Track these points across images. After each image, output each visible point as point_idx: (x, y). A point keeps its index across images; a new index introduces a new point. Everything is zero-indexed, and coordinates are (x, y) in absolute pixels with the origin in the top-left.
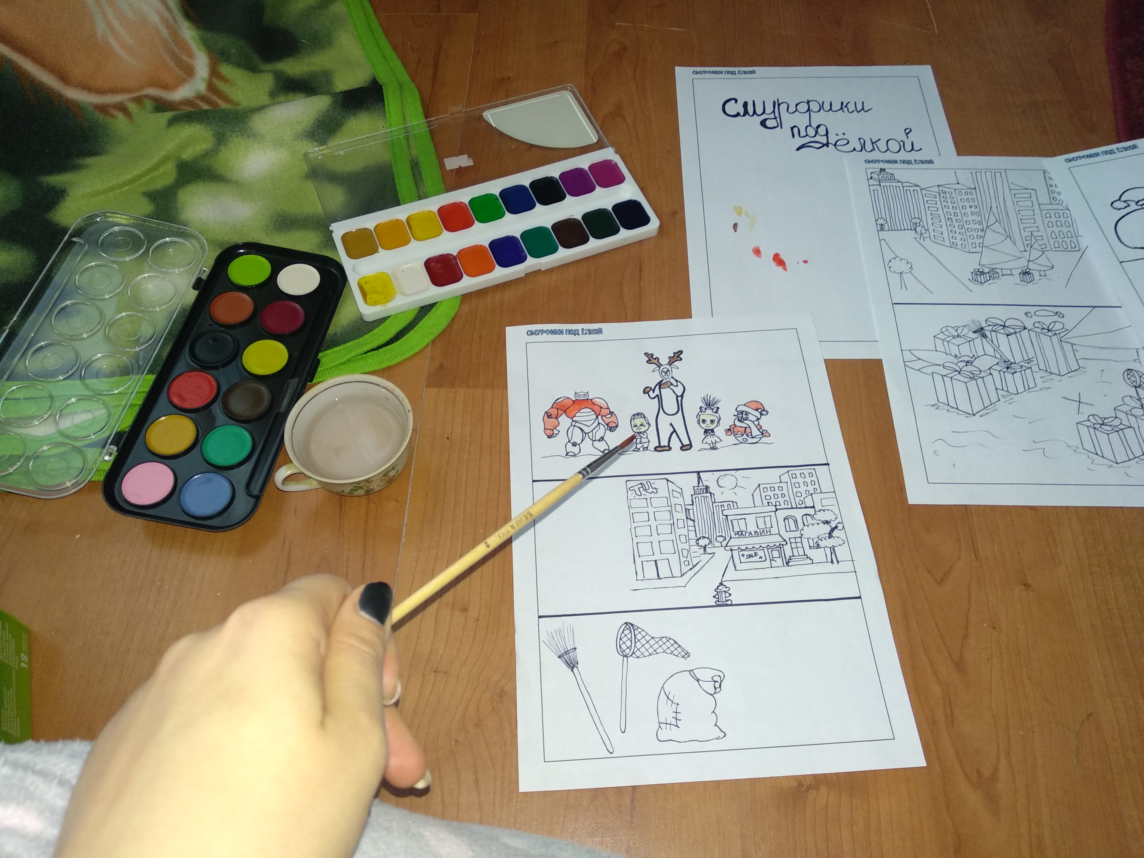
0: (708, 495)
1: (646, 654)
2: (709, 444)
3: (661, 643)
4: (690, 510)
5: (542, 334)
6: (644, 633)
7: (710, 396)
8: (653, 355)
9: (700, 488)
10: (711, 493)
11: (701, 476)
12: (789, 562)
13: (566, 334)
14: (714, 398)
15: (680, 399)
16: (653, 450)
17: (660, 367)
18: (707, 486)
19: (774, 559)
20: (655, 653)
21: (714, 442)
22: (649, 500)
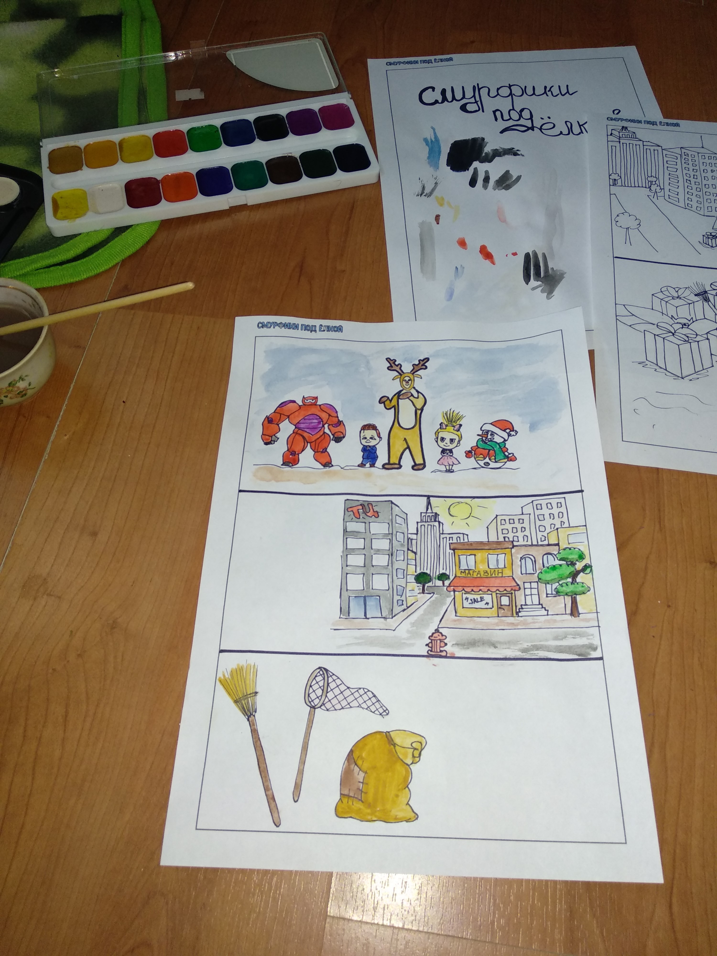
0: (436, 524)
1: (338, 707)
2: (445, 466)
3: (357, 695)
4: (413, 541)
5: (274, 328)
6: (338, 682)
8: (395, 361)
9: (428, 514)
10: (439, 522)
11: (431, 501)
12: (520, 612)
13: (302, 330)
15: (419, 412)
17: (401, 375)
18: (436, 513)
19: (503, 607)
20: (348, 706)
21: (452, 464)
22: (367, 524)
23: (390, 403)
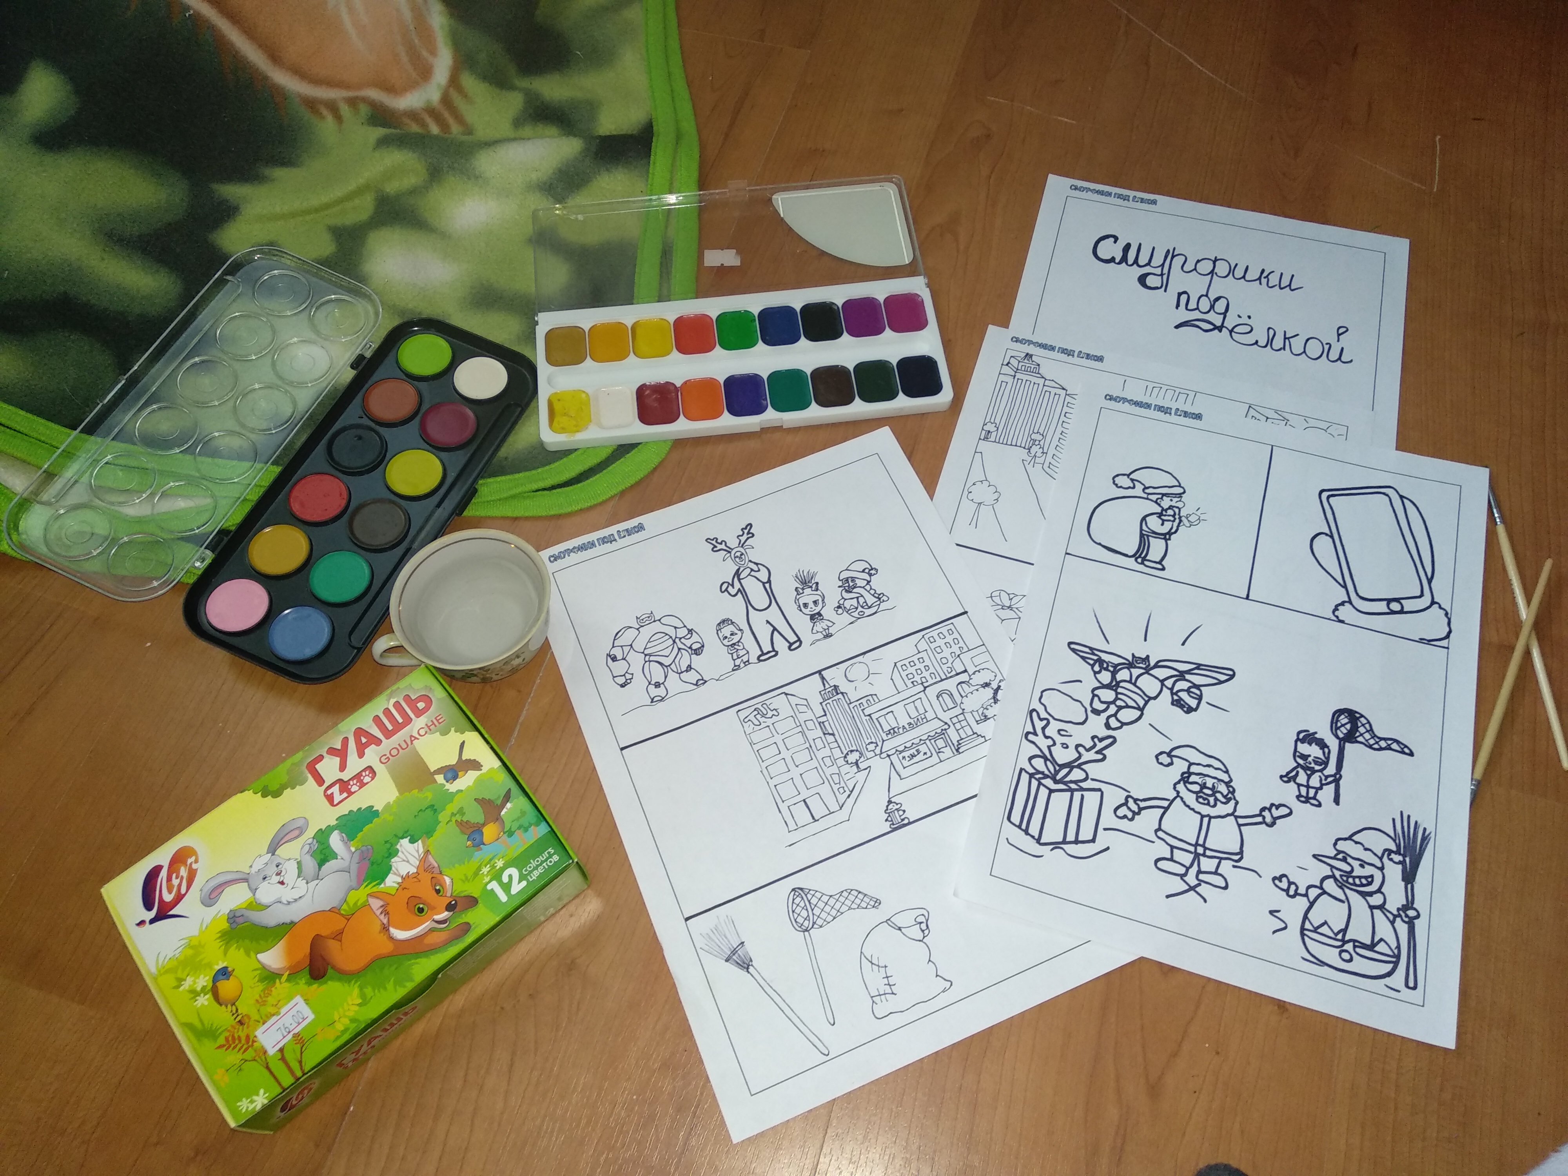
0: (840, 696)
1: (830, 918)
2: (821, 632)
3: (842, 899)
4: (825, 723)
5: (569, 556)
6: (818, 895)
7: (803, 571)
8: (717, 539)
9: (827, 691)
10: (842, 693)
11: (824, 676)
12: (959, 748)
13: (600, 545)
14: (809, 572)
15: (767, 585)
17: (730, 552)
18: (835, 686)
19: (941, 750)
21: (826, 628)
22: (771, 727)
23: (733, 588)
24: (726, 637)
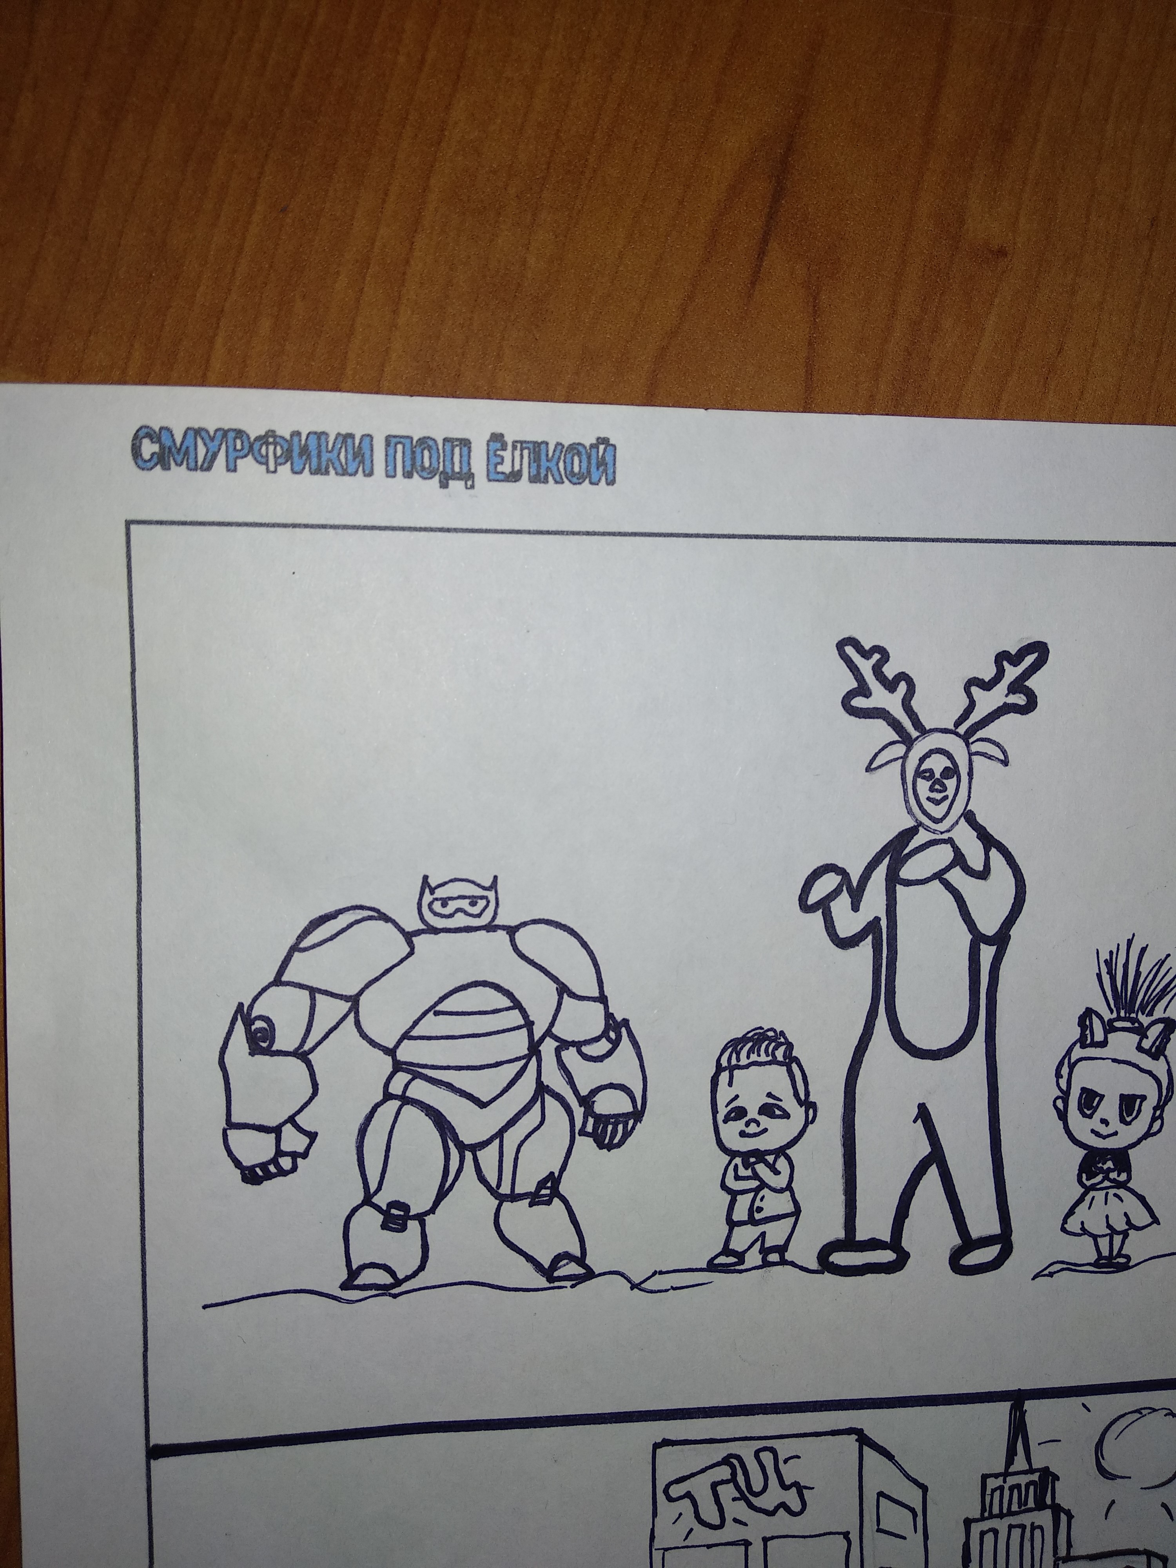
0: (1045, 1518)
2: (1095, 1237)
7: (1143, 950)
8: (883, 660)
10: (1057, 1510)
11: (1028, 1418)
13: (390, 474)
14: (1162, 963)
15: (987, 953)
16: (814, 1265)
17: (908, 742)
21: (1121, 1226)
22: (756, 1549)
23: (855, 908)
24: (739, 1113)
